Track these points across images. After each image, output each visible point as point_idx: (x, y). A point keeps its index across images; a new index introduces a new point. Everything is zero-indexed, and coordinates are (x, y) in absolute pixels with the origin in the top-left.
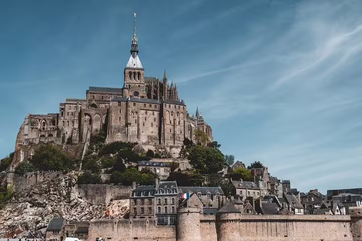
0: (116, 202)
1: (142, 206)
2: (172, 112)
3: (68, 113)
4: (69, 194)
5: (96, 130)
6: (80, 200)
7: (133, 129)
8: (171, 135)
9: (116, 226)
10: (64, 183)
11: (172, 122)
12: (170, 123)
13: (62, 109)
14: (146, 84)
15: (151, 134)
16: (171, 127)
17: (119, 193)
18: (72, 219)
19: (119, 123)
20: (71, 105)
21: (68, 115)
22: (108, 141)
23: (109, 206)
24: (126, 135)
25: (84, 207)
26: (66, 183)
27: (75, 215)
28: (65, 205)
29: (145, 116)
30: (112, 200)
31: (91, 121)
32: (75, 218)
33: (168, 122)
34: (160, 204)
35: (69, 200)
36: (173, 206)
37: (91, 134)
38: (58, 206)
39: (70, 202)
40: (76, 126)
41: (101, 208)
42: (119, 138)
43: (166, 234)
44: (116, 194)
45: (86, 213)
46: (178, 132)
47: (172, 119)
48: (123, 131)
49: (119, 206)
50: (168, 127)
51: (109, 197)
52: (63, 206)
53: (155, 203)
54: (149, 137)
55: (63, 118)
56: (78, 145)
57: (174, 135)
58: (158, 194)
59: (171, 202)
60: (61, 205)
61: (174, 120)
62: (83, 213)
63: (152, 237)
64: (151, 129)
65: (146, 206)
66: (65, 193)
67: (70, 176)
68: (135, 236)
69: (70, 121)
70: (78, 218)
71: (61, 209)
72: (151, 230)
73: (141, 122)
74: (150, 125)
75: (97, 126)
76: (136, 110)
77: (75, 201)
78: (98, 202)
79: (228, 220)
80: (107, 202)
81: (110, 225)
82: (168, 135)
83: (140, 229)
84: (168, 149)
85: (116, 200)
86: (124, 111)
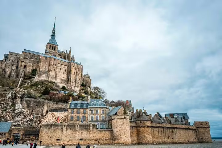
0: (50, 113)
1: (78, 115)
2: (76, 68)
3: (10, 60)
4: (14, 104)
5: (29, 72)
6: (23, 109)
7: (52, 74)
8: (74, 80)
9: (65, 129)
10: (11, 96)
11: (75, 73)
12: (74, 73)
13: (6, 57)
14: (58, 53)
15: (62, 78)
16: (75, 76)
17: (52, 107)
18: (16, 124)
19: (44, 69)
20: (13, 56)
21: (10, 61)
22: (36, 79)
23: (45, 115)
24: (48, 76)
25: (26, 115)
26: (12, 96)
27: (18, 121)
28: (10, 113)
29: (60, 68)
30: (47, 112)
31: (25, 67)
32: (18, 123)
33: (73, 72)
34: (92, 114)
35: (14, 108)
36: (103, 115)
37: (25, 74)
38: (4, 113)
39: (14, 110)
40: (14, 68)
41: (39, 117)
42: (44, 78)
43: (105, 136)
44: (51, 107)
45: (28, 120)
46: (78, 79)
47: (75, 71)
48: (47, 74)
49: (53, 116)
50: (73, 76)
51: (46, 109)
52: (9, 113)
53: (89, 113)
54: (61, 79)
55: (5, 63)
56: (14, 80)
57: (76, 80)
58: (91, 106)
59: (101, 113)
60: (6, 112)
61: (76, 72)
62: (25, 120)
63: (94, 138)
64: (63, 76)
65: (81, 115)
66: (11, 103)
67: (15, 91)
68: (81, 138)
69: (10, 65)
70: (21, 123)
71: (6, 116)
72: (94, 133)
73: (58, 70)
74: (63, 73)
75: (29, 69)
76: (56, 63)
77: (20, 110)
78: (38, 112)
79: (146, 126)
80: (44, 112)
81: (60, 128)
82: (73, 80)
83: (85, 132)
84: (73, 87)
85: (50, 111)
86: (48, 62)
